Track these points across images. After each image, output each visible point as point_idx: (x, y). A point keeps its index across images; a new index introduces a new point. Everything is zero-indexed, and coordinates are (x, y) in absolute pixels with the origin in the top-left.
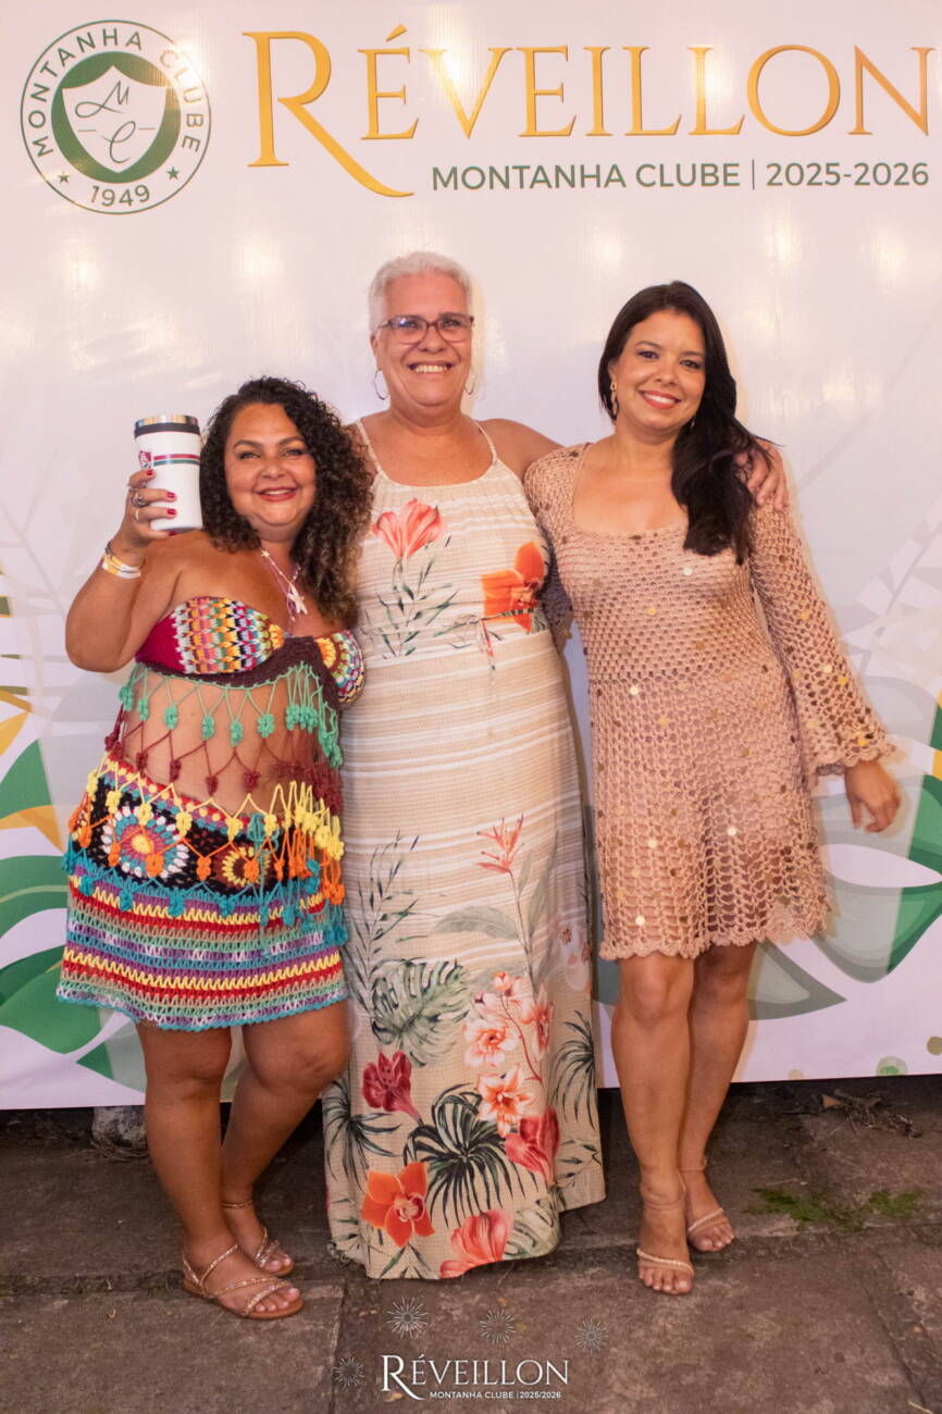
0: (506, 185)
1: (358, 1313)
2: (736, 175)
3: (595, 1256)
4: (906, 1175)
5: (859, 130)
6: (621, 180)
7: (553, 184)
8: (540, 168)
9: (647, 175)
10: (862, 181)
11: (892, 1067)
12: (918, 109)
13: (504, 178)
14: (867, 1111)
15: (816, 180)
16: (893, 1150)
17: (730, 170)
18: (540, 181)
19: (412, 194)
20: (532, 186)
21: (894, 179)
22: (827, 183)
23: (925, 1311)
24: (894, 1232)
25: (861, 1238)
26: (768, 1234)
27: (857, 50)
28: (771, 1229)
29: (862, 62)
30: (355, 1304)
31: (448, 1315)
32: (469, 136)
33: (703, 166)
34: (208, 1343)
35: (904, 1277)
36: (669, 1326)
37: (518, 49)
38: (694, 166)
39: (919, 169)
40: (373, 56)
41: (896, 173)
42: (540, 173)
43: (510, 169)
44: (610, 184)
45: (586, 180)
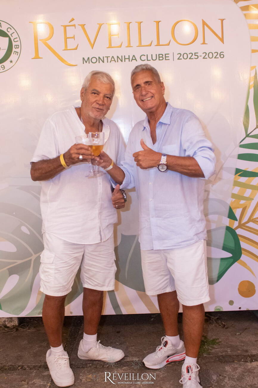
0: (103, 62)
2: (168, 57)
3: (126, 363)
5: (204, 43)
6: (136, 59)
7: (116, 61)
8: (113, 57)
9: (143, 58)
10: (205, 57)
11: (219, 309)
12: (221, 37)
13: (102, 60)
14: (214, 320)
15: (191, 58)
16: (218, 332)
17: (167, 56)
18: (113, 61)
19: (77, 65)
20: (110, 62)
21: (214, 56)
22: (195, 58)
23: (215, 383)
24: (212, 358)
25: (202, 360)
27: (203, 20)
29: (204, 23)
31: (81, 380)
32: (92, 49)
33: (159, 55)
35: (211, 372)
36: (141, 385)
37: (106, 24)
38: (156, 55)
39: (221, 53)
40: (65, 27)
41: (215, 55)
42: (113, 58)
43: (104, 57)
44: (133, 60)
45: (126, 60)
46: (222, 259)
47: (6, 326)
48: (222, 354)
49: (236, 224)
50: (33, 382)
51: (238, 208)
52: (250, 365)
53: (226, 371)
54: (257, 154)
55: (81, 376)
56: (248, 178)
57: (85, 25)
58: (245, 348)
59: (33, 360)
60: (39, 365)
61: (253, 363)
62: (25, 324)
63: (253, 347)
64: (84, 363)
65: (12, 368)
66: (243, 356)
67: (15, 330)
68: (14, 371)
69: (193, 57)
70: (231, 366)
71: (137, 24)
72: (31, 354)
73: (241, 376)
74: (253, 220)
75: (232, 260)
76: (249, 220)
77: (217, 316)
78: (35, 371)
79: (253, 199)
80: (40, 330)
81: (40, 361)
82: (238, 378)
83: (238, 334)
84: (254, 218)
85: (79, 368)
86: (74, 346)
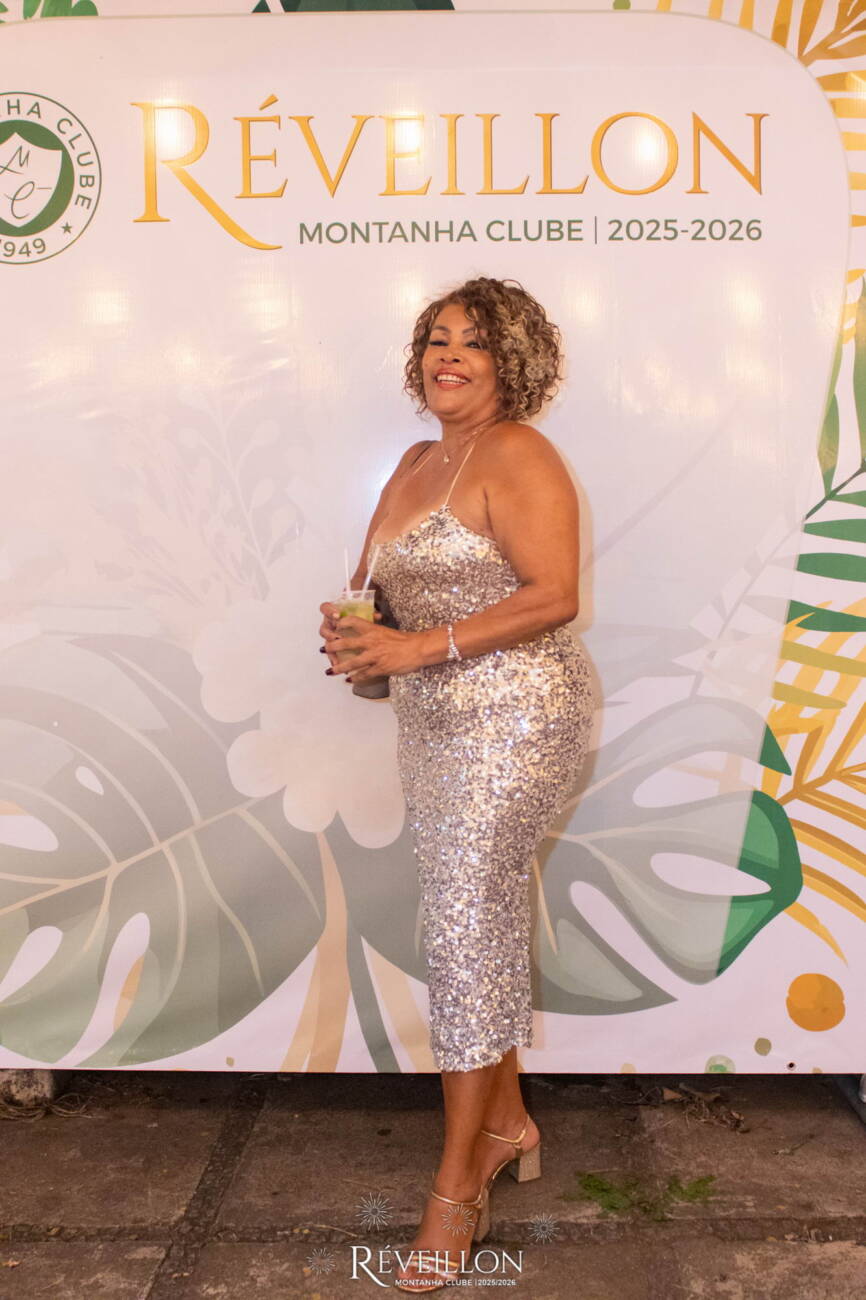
0: (367, 239)
1: (171, 1274)
2: (579, 230)
4: (722, 1169)
5: (697, 190)
6: (472, 234)
7: (409, 235)
8: (398, 224)
9: (496, 231)
10: (699, 236)
11: (721, 1066)
12: (750, 166)
13: (364, 232)
14: (703, 1105)
15: (653, 236)
16: (718, 1145)
17: (574, 226)
18: (398, 236)
19: (280, 247)
20: (390, 240)
21: (729, 234)
22: (665, 238)
24: (692, 1224)
25: (660, 1229)
26: (572, 1221)
27: (694, 114)
28: (578, 1215)
29: (699, 126)
30: (172, 1265)
31: (253, 1280)
32: (333, 196)
33: (549, 222)
34: (29, 1295)
35: (688, 1269)
37: (380, 117)
38: (540, 222)
39: (752, 226)
40: (247, 123)
41: (731, 229)
42: (398, 230)
43: (370, 225)
44: (462, 238)
45: (440, 235)
46: (737, 900)
47: (11, 1101)
48: (727, 1213)
49: (786, 784)
50: (92, 1280)
51: (796, 731)
52: (816, 1251)
53: (737, 1269)
54: (863, 558)
55: (252, 1266)
56: (828, 634)
57: (312, 117)
58: (803, 1197)
59: (96, 1210)
60: (117, 1226)
61: (827, 1245)
62: (76, 1094)
63: (831, 1196)
64: (265, 1228)
65: (25, 1234)
66: (795, 1222)
67: (40, 1113)
68: (33, 1244)
69: (661, 232)
70: (753, 1252)
71: (480, 121)
72: (91, 1190)
73: (785, 1286)
74: (844, 774)
75: (770, 903)
76: (831, 774)
77: (715, 1091)
78: (101, 1247)
79: (843, 705)
80: (123, 1117)
81: (122, 1216)
82: (776, 1292)
83: (785, 1154)
84: (845, 766)
85: (248, 1240)
86: (235, 1172)
